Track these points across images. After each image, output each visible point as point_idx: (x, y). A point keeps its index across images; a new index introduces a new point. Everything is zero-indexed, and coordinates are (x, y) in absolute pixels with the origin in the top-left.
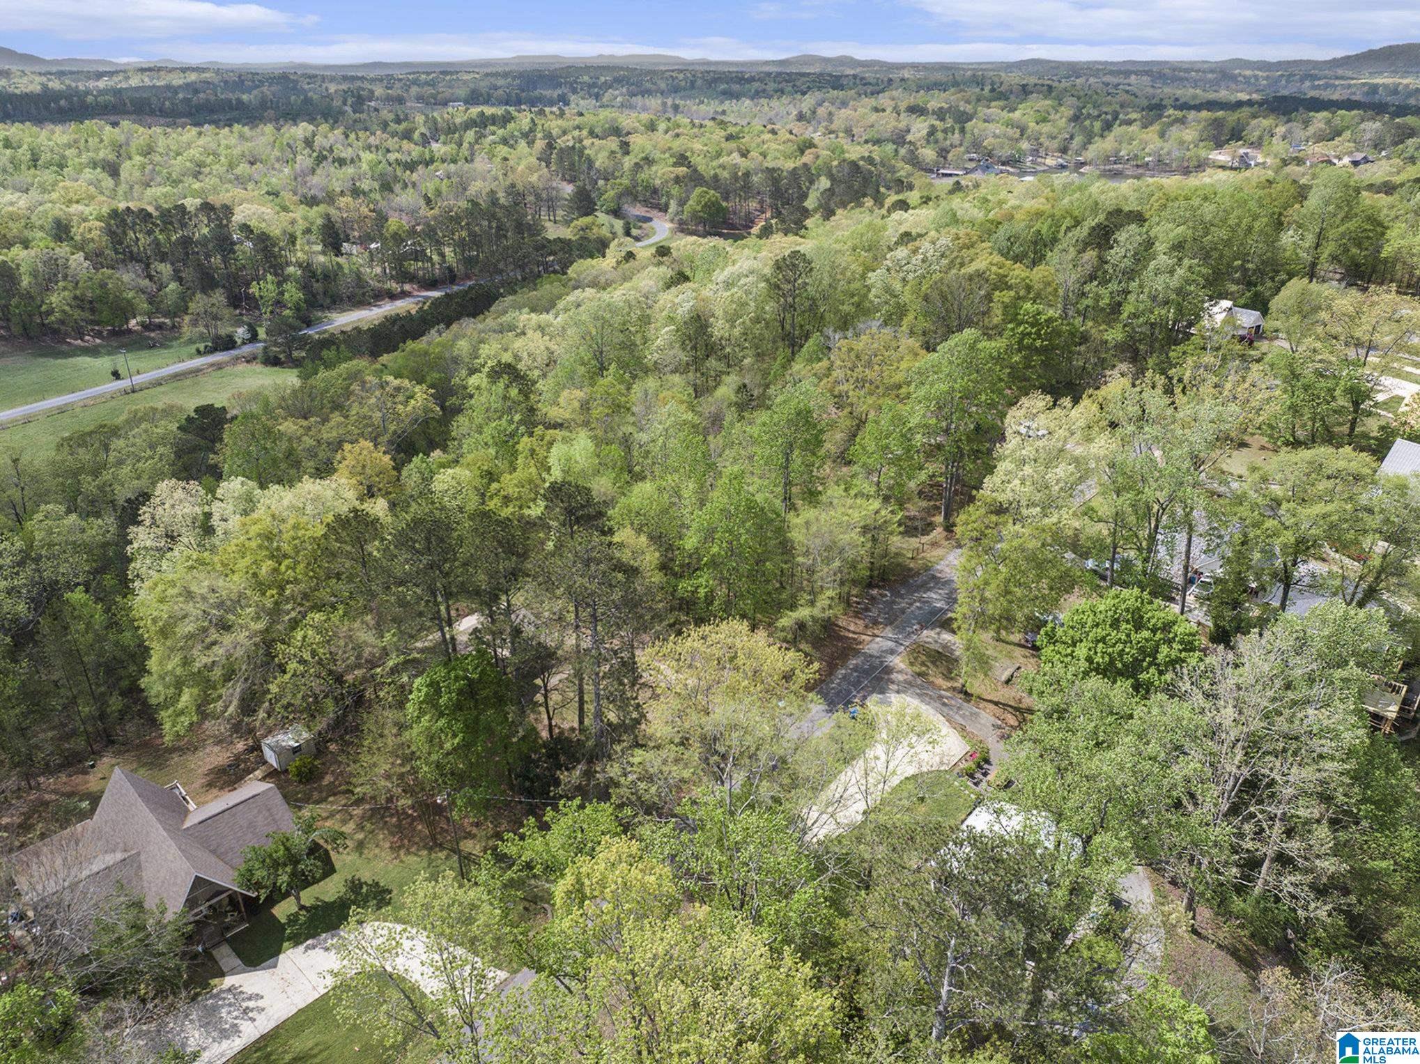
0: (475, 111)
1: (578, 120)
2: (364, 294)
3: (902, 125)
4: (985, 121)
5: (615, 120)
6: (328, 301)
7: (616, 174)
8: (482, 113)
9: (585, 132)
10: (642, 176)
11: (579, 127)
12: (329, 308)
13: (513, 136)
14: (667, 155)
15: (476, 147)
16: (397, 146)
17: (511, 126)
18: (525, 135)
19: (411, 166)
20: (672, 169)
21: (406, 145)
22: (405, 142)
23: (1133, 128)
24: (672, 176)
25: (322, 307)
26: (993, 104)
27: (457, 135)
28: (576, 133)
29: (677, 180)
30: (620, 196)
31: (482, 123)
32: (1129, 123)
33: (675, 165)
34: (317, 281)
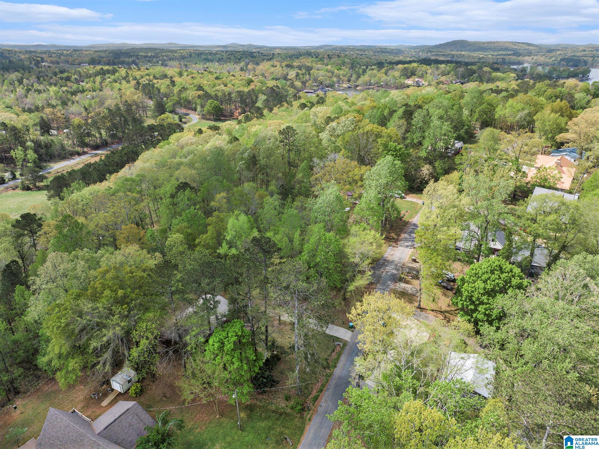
0: (98, 67)
1: (147, 72)
2: (65, 154)
3: (285, 72)
4: (318, 70)
5: (164, 71)
6: (49, 158)
7: (171, 95)
8: (102, 69)
9: (151, 77)
10: (183, 95)
11: (148, 75)
12: (49, 161)
13: (119, 79)
14: (192, 86)
15: (103, 84)
16: (64, 84)
17: (117, 74)
18: (124, 78)
19: (74, 93)
20: (196, 92)
21: (69, 84)
22: (68, 82)
23: (375, 72)
24: (197, 95)
25: (45, 161)
26: (318, 63)
27: (92, 79)
28: (148, 77)
29: (199, 97)
30: (174, 105)
31: (103, 73)
32: (373, 69)
33: (197, 90)
34: (42, 148)
